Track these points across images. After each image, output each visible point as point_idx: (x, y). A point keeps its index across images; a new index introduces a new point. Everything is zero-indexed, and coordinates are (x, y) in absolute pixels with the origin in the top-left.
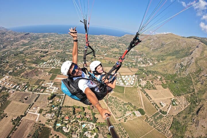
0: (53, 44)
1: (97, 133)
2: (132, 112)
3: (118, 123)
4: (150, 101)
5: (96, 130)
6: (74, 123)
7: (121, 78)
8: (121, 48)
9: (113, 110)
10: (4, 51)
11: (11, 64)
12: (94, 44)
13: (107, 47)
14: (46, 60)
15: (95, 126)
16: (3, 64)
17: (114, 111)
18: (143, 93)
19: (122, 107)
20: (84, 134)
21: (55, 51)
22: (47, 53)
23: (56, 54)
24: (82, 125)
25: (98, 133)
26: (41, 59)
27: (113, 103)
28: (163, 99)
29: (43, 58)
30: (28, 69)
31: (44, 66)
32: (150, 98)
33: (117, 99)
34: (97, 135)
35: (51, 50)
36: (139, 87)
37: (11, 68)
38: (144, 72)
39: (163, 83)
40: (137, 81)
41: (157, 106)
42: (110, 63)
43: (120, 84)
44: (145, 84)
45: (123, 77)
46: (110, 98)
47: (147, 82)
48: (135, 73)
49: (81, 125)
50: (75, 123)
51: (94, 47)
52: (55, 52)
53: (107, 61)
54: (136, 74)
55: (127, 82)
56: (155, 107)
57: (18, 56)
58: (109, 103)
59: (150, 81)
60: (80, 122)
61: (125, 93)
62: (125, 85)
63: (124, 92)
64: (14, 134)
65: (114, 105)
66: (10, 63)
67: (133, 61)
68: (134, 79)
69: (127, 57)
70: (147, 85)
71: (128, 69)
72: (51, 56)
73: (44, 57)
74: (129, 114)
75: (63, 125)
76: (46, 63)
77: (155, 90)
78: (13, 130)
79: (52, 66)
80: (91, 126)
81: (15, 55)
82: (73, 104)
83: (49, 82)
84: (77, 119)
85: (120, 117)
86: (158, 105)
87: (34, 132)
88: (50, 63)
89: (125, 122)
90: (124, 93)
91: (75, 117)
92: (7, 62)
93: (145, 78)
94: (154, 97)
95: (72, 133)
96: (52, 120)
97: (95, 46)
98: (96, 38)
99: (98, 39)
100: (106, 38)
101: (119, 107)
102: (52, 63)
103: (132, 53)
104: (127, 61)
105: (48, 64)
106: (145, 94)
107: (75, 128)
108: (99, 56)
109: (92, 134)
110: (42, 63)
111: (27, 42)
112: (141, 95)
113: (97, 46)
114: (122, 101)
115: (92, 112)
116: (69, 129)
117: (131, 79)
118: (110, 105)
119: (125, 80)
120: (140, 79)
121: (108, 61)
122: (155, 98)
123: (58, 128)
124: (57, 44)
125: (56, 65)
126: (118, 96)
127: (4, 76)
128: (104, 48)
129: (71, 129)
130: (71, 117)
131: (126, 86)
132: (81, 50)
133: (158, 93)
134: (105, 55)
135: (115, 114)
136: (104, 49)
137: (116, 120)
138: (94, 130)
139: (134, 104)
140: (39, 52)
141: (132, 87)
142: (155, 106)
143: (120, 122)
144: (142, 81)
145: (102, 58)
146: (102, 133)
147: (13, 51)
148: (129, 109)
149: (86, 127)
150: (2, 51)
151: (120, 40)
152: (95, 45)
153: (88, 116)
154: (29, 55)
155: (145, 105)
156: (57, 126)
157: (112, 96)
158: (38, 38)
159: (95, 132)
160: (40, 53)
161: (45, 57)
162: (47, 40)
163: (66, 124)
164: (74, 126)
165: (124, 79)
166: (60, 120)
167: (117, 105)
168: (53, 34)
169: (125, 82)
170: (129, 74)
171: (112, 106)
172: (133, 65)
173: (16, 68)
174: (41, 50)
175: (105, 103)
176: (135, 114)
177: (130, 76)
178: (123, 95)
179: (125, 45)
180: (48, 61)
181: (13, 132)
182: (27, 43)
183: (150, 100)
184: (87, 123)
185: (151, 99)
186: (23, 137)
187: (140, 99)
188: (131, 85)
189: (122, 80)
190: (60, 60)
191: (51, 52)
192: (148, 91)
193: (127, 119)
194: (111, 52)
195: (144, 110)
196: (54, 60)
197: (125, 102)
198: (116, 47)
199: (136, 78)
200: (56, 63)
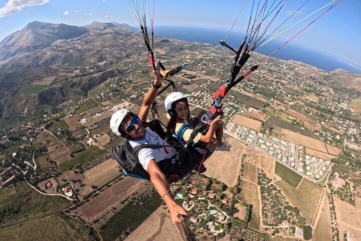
0: (205, 65)
1: (224, 231)
2: (293, 226)
3: (261, 230)
4: (332, 221)
5: (226, 227)
6: (201, 203)
7: (304, 158)
8: (324, 96)
9: (266, 208)
10: (127, 62)
11: (135, 85)
12: (275, 78)
13: (298, 89)
14: (190, 91)
15: (228, 220)
16: (124, 82)
17: (266, 210)
18: (328, 202)
19: (282, 210)
20: (207, 224)
21: (207, 77)
22: (193, 79)
23: (208, 83)
24: (211, 211)
25: (226, 232)
26: (182, 87)
27: (270, 197)
28: (356, 228)
29: (185, 87)
30: (160, 99)
32: (335, 216)
33: (281, 193)
34: (224, 234)
35: (199, 75)
36: (327, 187)
37: (135, 91)
38: (349, 160)
40: (329, 174)
41: (338, 237)
42: (295, 123)
43: (298, 169)
44: (340, 187)
45: (307, 157)
46: (271, 188)
47: (344, 184)
48: (334, 157)
49: (210, 209)
50: (203, 203)
51: (274, 83)
52: (206, 80)
53: (290, 117)
54: (333, 161)
55: (311, 169)
56: (334, 237)
57: (147, 74)
58: (266, 194)
59: (352, 184)
60: (210, 205)
61: (299, 188)
62: (306, 174)
63: (297, 186)
64: (117, 184)
65: (271, 201)
66: (135, 83)
67: (337, 131)
68: (324, 169)
69: (330, 119)
70: (343, 190)
71: (322, 146)
72: (200, 85)
73: (188, 84)
74: (285, 227)
75: (185, 198)
76: (189, 96)
77: (351, 206)
78: (117, 178)
79: (197, 103)
80: (222, 217)
81: (143, 72)
82: (212, 175)
84: (208, 198)
85: (270, 225)
86: (339, 235)
87: (144, 192)
88: (195, 98)
89: (273, 237)
90: (297, 188)
91: (207, 194)
92: (130, 82)
93: (346, 174)
94: (342, 218)
95: (192, 215)
96: (174, 186)
97: (278, 82)
98: (281, 66)
99: (285, 68)
100: (301, 68)
101: (276, 208)
102: (199, 99)
103: (341, 113)
104: (326, 127)
105: (192, 99)
106: (331, 205)
107: (199, 210)
108: (279, 105)
109: (217, 228)
111: (164, 53)
112: (323, 203)
113: (280, 82)
114: (287, 200)
115: (234, 197)
116: (191, 208)
117: (321, 167)
118: (266, 199)
119: (309, 165)
120: (336, 173)
121: (293, 118)
122: (344, 220)
123: (176, 200)
124: (212, 66)
125: (204, 104)
126: (285, 190)
127: (123, 101)
128: (292, 90)
129: (193, 208)
130: (201, 192)
131: (306, 177)
132: (251, 86)
133: (353, 212)
134: (291, 103)
135: (265, 216)
136: (292, 92)
137: (262, 226)
138: (223, 225)
139: (303, 215)
140: (182, 74)
141: (315, 182)
142: (334, 233)
143: (265, 232)
144: (337, 177)
145: (284, 109)
146: (232, 234)
147: (140, 64)
148: (290, 218)
149: (214, 216)
150: (124, 62)
151: (326, 78)
152: (277, 80)
153: (224, 201)
155: (320, 225)
156: (177, 197)
157: (275, 185)
158: (182, 49)
159: (223, 228)
160: (182, 76)
161: (190, 86)
162: (196, 55)
163: (190, 199)
164: (199, 206)
165: (308, 162)
166: (184, 191)
167: (277, 203)
168: (206, 45)
169: (308, 168)
170: (320, 155)
171: (267, 202)
172: (336, 140)
173: (143, 93)
175: (259, 191)
176: (294, 232)
177: (321, 160)
178: (294, 191)
179: (333, 92)
180: (192, 94)
181: (116, 181)
182: (163, 55)
183: (332, 219)
184: (218, 211)
185: (335, 219)
186: (127, 192)
187: (317, 210)
188: (315, 178)
189: (304, 162)
191: (199, 78)
192: (338, 202)
193: (278, 232)
194: (302, 101)
195: (313, 232)
196: (202, 94)
197: (290, 204)
198: (314, 93)
199: (330, 169)
200: (205, 99)
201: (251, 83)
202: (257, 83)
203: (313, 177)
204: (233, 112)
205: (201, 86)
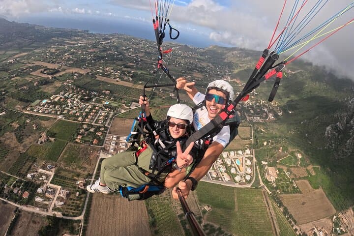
0: (73, 54)
4: (294, 228)
7: (222, 158)
14: (49, 94)
21: (75, 70)
22: (55, 75)
23: (75, 77)
26: (40, 91)
29: (43, 88)
31: (40, 111)
32: (294, 220)
39: (311, 175)
40: (257, 167)
43: (223, 178)
44: (277, 178)
45: (225, 155)
47: (278, 172)
51: (154, 66)
52: (72, 73)
54: (251, 147)
55: (237, 171)
59: (284, 168)
62: (235, 181)
63: (235, 207)
68: (249, 163)
70: (281, 180)
72: (63, 82)
73: (47, 83)
76: (46, 103)
77: (298, 195)
79: (58, 113)
83: (44, 167)
88: (55, 104)
90: (236, 209)
93: (272, 158)
102: (61, 105)
105: (51, 106)
106: (282, 209)
108: (165, 91)
110: (38, 101)
112: (272, 211)
117: (244, 161)
119: (231, 166)
120: (263, 162)
124: (81, 54)
125: (69, 112)
131: (238, 185)
132: (129, 73)
140: (40, 70)
144: (266, 167)
154: (18, 78)
160: (41, 72)
161: (50, 85)
165: (228, 162)
169: (233, 171)
174: (45, 64)
179: (213, 67)
180: (52, 98)
183: (293, 226)
188: (246, 181)
189: (225, 164)
190: (79, 97)
191: (64, 73)
198: (197, 70)
199: (255, 160)
200: (69, 104)
201: (129, 69)
202: (135, 69)
203: (244, 181)
204: (111, 116)
205: (65, 84)
